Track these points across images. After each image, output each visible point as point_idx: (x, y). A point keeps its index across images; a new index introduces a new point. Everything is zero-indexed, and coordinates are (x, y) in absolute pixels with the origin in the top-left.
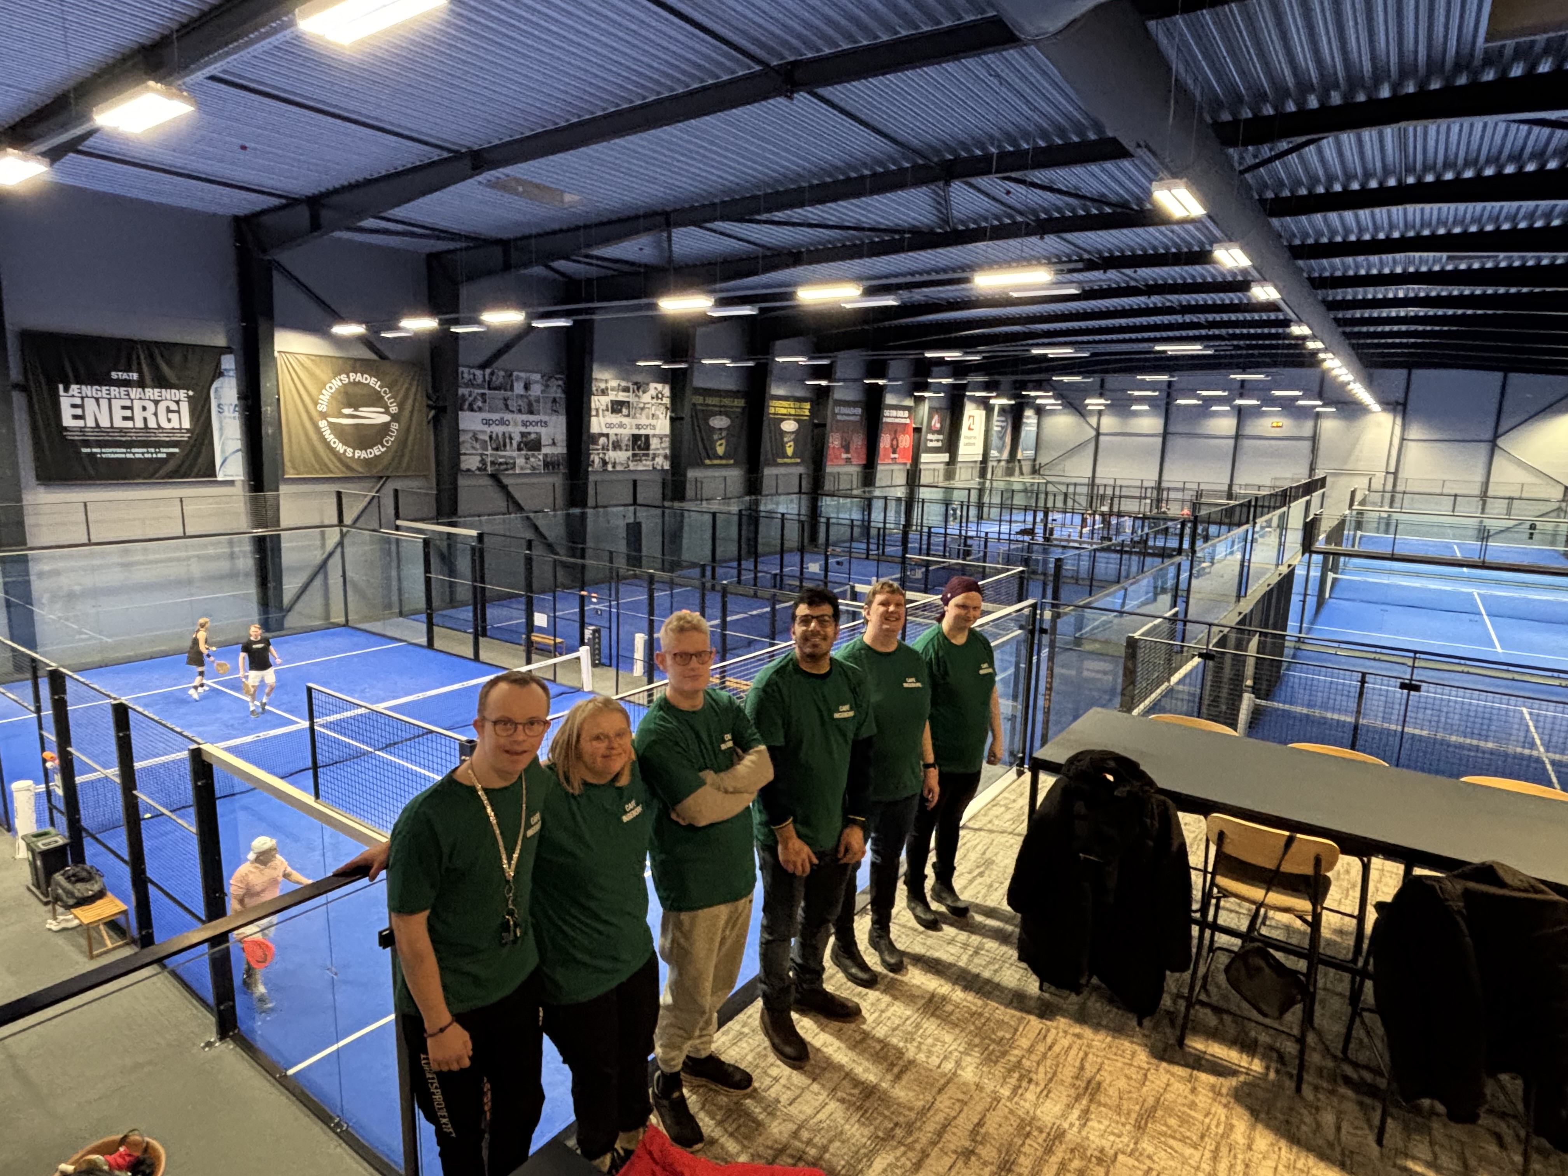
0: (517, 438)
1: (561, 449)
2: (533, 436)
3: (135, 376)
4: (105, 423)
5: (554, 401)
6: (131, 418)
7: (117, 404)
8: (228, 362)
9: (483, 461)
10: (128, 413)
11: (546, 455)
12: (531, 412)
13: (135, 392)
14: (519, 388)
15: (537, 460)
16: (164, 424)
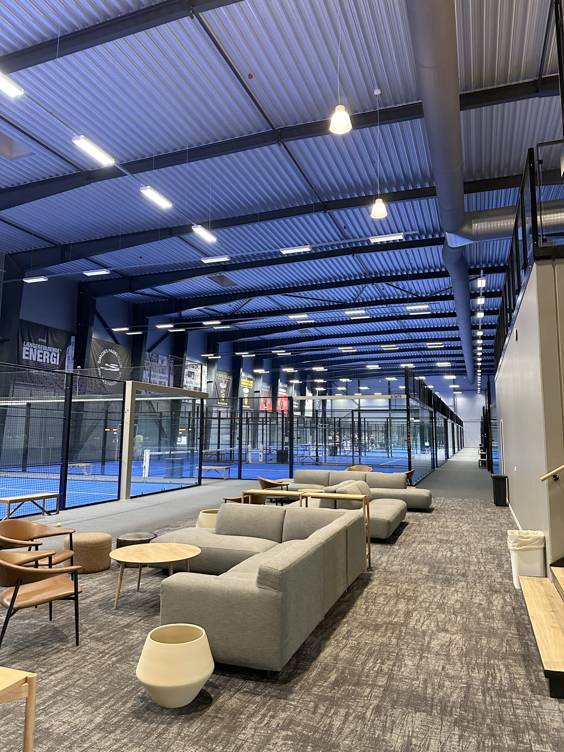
3: (45, 341)
4: (34, 359)
5: (170, 369)
6: (42, 358)
7: (39, 351)
8: (73, 339)
10: (41, 356)
12: (163, 373)
13: (45, 348)
14: (160, 362)
16: (52, 362)
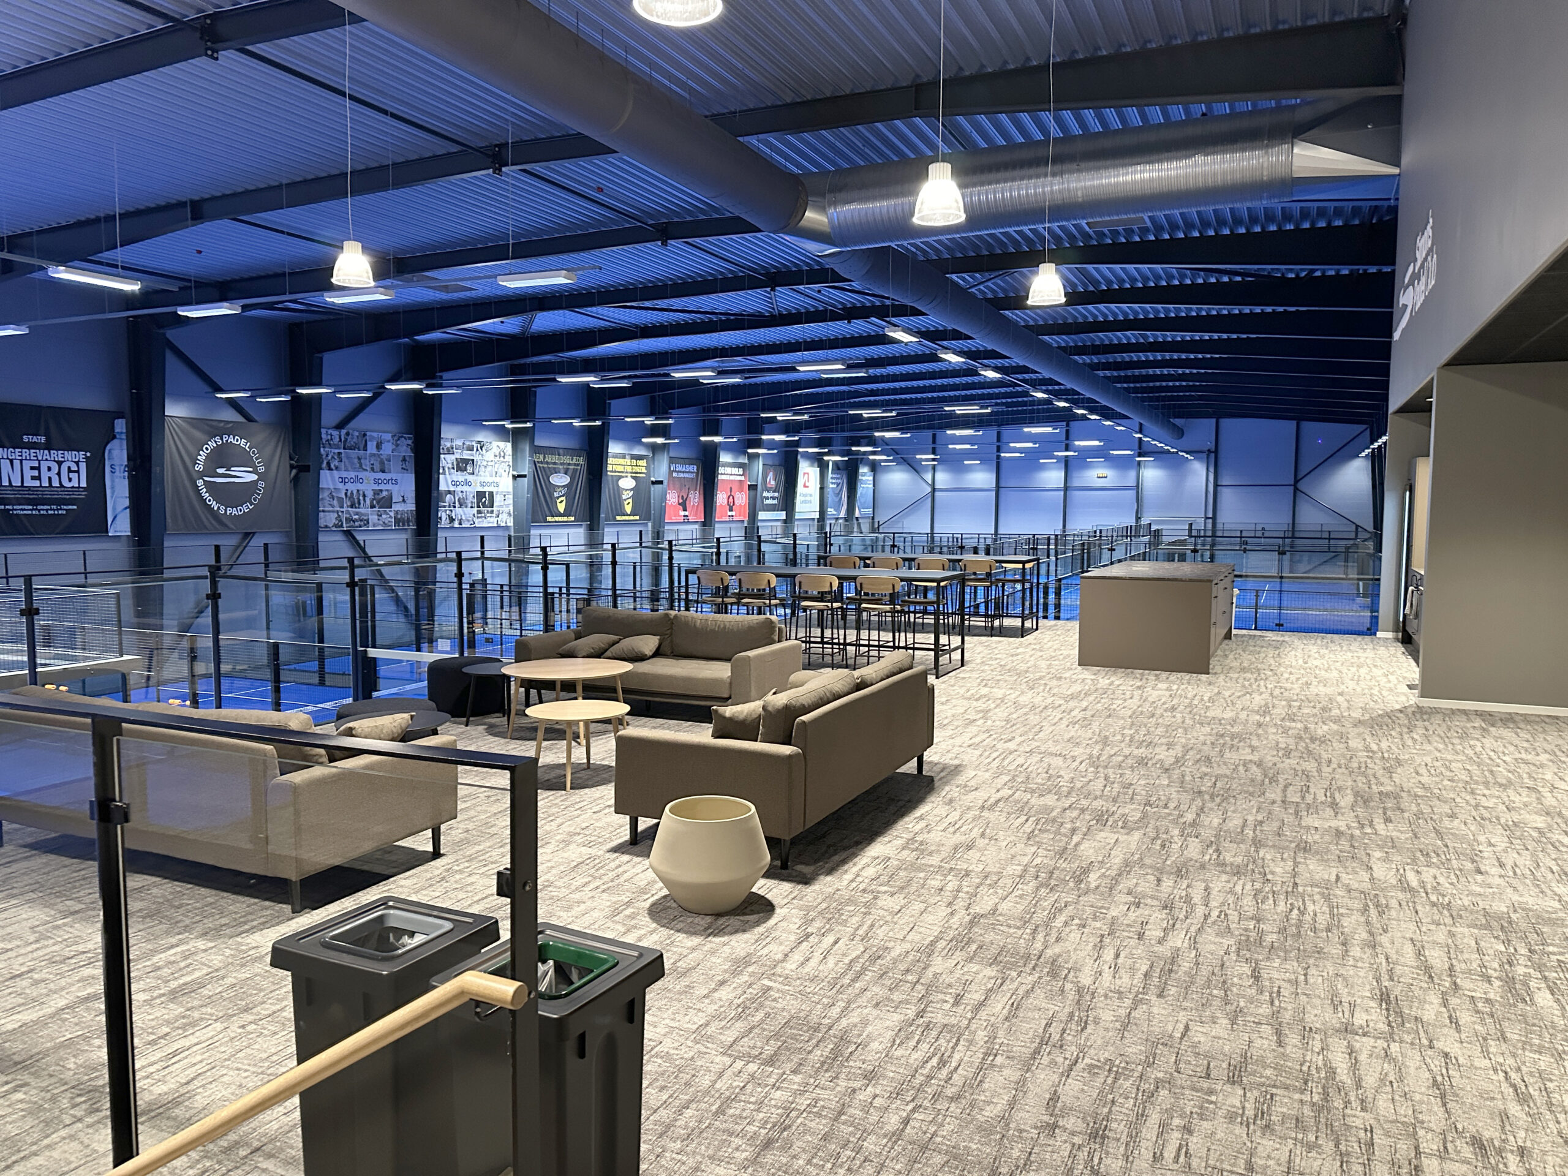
0: (370, 495)
1: (411, 506)
2: (385, 494)
3: (43, 439)
4: (17, 483)
5: (404, 460)
6: (39, 478)
7: (27, 465)
8: (120, 426)
9: (339, 518)
10: (36, 473)
11: (397, 512)
12: (383, 471)
13: (43, 454)
14: (372, 447)
15: (389, 516)
16: (66, 484)
